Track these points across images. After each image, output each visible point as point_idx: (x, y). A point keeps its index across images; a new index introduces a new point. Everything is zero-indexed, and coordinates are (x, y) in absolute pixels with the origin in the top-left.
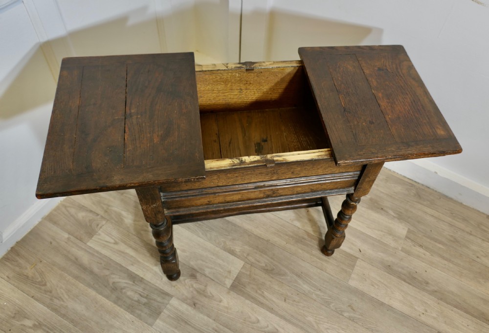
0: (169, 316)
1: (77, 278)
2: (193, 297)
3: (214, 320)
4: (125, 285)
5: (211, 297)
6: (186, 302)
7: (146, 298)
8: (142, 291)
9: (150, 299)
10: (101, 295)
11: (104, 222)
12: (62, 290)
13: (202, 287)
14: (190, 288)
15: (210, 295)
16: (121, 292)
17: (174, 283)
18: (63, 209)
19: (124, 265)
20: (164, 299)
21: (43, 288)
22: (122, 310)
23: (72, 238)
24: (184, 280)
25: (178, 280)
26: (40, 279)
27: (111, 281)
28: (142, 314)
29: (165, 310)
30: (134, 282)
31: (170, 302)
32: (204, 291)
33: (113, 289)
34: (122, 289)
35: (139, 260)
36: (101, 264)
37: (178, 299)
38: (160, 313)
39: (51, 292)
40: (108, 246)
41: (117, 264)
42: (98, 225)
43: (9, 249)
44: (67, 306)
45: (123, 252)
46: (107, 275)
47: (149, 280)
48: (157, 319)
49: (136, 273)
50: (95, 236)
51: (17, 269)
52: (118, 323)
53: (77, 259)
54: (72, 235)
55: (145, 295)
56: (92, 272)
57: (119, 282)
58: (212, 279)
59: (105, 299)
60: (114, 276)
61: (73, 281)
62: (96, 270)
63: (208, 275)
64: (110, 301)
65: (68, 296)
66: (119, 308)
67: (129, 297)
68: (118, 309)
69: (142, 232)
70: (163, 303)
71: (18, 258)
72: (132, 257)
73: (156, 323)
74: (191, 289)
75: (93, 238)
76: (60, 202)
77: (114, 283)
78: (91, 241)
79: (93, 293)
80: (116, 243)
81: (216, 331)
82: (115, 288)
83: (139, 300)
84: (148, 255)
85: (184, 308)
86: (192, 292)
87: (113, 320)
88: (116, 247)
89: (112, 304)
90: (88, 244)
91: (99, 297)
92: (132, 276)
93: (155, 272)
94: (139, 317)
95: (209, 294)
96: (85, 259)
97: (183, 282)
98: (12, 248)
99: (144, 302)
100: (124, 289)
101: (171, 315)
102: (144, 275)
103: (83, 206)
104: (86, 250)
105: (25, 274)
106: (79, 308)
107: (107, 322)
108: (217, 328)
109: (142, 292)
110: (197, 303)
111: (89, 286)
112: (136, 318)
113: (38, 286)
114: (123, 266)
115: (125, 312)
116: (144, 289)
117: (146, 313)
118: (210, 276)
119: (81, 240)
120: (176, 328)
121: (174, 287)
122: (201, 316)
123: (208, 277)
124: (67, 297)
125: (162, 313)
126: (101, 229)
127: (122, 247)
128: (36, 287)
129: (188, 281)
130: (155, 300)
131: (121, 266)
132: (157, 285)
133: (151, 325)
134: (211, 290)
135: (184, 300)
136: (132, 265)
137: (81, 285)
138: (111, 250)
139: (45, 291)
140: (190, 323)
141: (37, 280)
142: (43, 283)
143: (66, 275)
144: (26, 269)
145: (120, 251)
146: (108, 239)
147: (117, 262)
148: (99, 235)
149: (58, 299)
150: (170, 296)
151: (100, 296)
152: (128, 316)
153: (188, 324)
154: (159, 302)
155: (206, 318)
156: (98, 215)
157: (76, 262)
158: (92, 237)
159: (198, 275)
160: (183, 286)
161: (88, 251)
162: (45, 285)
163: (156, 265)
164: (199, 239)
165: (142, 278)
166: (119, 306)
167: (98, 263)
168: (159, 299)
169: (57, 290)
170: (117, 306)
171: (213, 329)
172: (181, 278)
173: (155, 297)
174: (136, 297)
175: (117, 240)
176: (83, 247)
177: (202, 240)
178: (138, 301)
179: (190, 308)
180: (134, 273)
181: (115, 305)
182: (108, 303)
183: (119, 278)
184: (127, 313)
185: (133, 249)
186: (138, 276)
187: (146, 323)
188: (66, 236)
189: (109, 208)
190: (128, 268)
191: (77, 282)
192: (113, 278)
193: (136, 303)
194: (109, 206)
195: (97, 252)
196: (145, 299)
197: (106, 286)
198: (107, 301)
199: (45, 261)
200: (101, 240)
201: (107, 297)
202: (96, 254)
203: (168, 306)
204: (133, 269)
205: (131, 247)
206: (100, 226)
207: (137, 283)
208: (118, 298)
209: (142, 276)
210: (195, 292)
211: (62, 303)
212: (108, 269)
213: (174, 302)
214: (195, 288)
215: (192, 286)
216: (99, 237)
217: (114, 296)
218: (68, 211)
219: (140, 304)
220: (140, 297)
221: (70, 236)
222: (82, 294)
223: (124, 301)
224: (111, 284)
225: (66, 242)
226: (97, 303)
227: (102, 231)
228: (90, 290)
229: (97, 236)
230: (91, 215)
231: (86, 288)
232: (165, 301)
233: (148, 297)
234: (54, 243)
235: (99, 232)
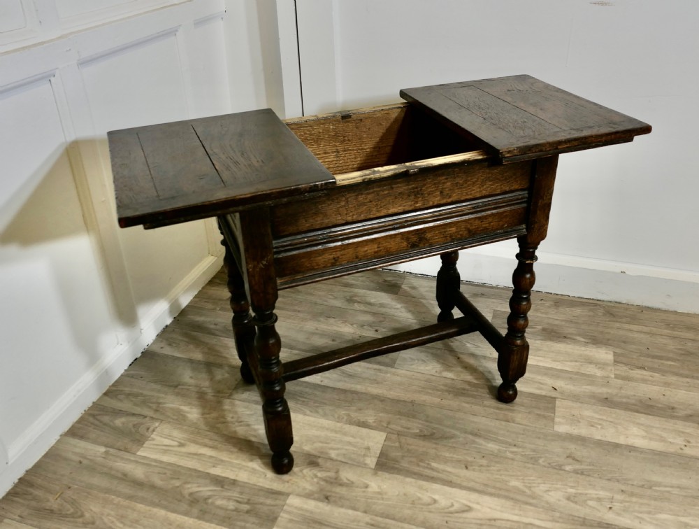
0: (291, 521)
1: (130, 498)
2: (321, 490)
3: (365, 512)
4: (210, 493)
5: (350, 485)
6: (312, 497)
7: (247, 503)
8: (238, 495)
9: (255, 504)
10: (173, 512)
11: (157, 424)
12: (110, 518)
13: (331, 474)
14: (312, 478)
15: (348, 482)
16: (207, 504)
17: (285, 477)
18: (91, 419)
19: (201, 469)
20: (276, 499)
21: (80, 520)
23: (111, 450)
24: (301, 471)
25: (291, 472)
26: (72, 510)
27: (186, 492)
28: (248, 525)
29: (282, 514)
30: (222, 487)
31: (288, 502)
32: (336, 479)
33: (192, 502)
34: (206, 499)
35: (224, 459)
36: (165, 474)
37: (299, 495)
38: (276, 518)
39: (93, 523)
40: (171, 451)
41: (190, 469)
42: (148, 429)
43: (16, 481)
45: (195, 454)
46: (178, 487)
47: (246, 481)
49: (223, 475)
50: (147, 442)
51: (34, 503)
53: (125, 475)
54: (112, 447)
55: (246, 501)
56: (153, 487)
57: (200, 491)
58: (343, 462)
59: (182, 517)
60: (189, 486)
61: (126, 503)
62: (158, 481)
63: (335, 458)
64: (191, 517)
65: (122, 523)
66: (207, 524)
67: (220, 508)
68: (206, 526)
69: (219, 425)
70: (277, 505)
71: (31, 490)
72: (211, 457)
74: (315, 480)
75: (145, 445)
76: (83, 412)
77: (191, 494)
78: (142, 449)
79: (162, 512)
80: (181, 445)
81: (372, 525)
82: (194, 500)
83: (237, 508)
84: (236, 450)
85: (311, 505)
86: (318, 483)
88: (183, 450)
89: (196, 520)
90: (139, 453)
91: (172, 516)
92: (217, 480)
93: (253, 469)
95: (345, 481)
96: (139, 472)
97: (300, 474)
98: (20, 479)
99: (245, 509)
100: (209, 499)
101: (294, 519)
102: (237, 476)
103: (120, 411)
104: (137, 462)
105: (47, 508)
108: (373, 522)
109: (239, 498)
110: (330, 496)
111: (153, 504)
113: (72, 519)
114: (199, 471)
116: (242, 493)
117: (253, 523)
118: (339, 459)
119: (126, 450)
121: (288, 482)
122: (343, 510)
123: (336, 460)
124: (121, 525)
125: (279, 518)
126: (154, 433)
127: (193, 448)
128: (68, 521)
129: (308, 472)
130: (261, 503)
131: (196, 471)
132: (258, 484)
134: (347, 475)
135: (309, 496)
136: (214, 467)
137: (140, 506)
138: (176, 454)
139: (83, 523)
140: (326, 523)
141: (69, 513)
142: (79, 513)
143: (113, 497)
144: (48, 501)
145: (190, 454)
146: (167, 442)
147: (190, 467)
148: (153, 439)
150: (288, 495)
153: (324, 525)
154: (268, 505)
155: (350, 512)
156: (145, 417)
157: (125, 478)
158: (143, 444)
159: (320, 461)
160: (301, 478)
161: (140, 463)
162: (82, 516)
163: (252, 460)
164: (307, 418)
165: (234, 480)
166: (207, 521)
167: (159, 473)
168: (269, 501)
169: (102, 519)
170: (204, 523)
171: (367, 524)
172: (295, 469)
173: (261, 500)
174: (232, 505)
175: (183, 442)
176: (132, 459)
177: (312, 419)
178: (236, 510)
179: (321, 505)
180: (218, 476)
181: (200, 522)
182: (189, 521)
183: (199, 487)
185: (210, 447)
186: (227, 478)
188: (103, 449)
189: (161, 406)
190: (207, 471)
191: (132, 503)
192: (189, 488)
193: (235, 513)
194: (160, 403)
195: (156, 461)
196: (246, 506)
197: (180, 501)
198: (186, 518)
199: (76, 486)
200: (157, 445)
201: (186, 514)
202: (154, 464)
203: (285, 507)
204: (218, 471)
205: (206, 445)
206: (151, 429)
207: (229, 488)
208: (204, 512)
209: (233, 477)
210: (322, 483)
212: (178, 479)
213: (293, 501)
214: (320, 478)
215: (316, 476)
216: (154, 442)
217: (195, 511)
218: (98, 420)
219: (241, 513)
220: (238, 504)
221: (108, 449)
222: (144, 517)
223: (214, 514)
224: (187, 496)
225: (104, 458)
226: (171, 524)
227: (156, 435)
228: (155, 510)
229: (151, 442)
230: (135, 420)
231: (148, 508)
232: (278, 502)
233: (251, 502)
234: (85, 462)
235: (152, 436)
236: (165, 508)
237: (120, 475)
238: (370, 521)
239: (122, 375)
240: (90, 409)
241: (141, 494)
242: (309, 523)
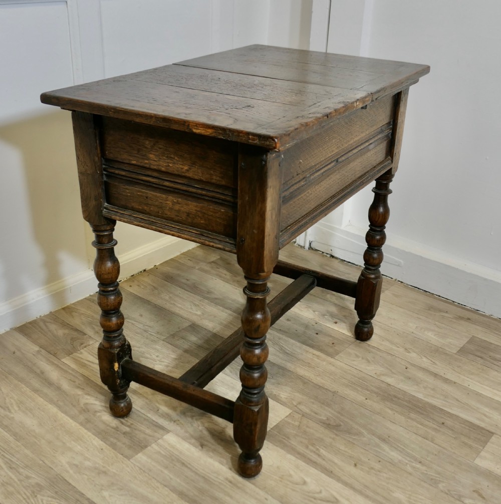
0: (159, 453)
1: (36, 391)
2: (201, 437)
6: (189, 441)
9: (135, 429)
10: (64, 413)
12: (12, 400)
13: (218, 428)
14: (199, 426)
16: (94, 415)
18: (41, 324)
20: (156, 432)
22: (89, 434)
23: (43, 351)
24: (192, 416)
27: (83, 402)
28: (119, 444)
29: (154, 445)
31: (165, 437)
32: (220, 433)
33: (84, 410)
34: (96, 412)
36: (74, 382)
37: (178, 435)
38: (146, 447)
40: (90, 366)
42: (82, 344)
44: (13, 418)
46: (79, 395)
48: (139, 452)
50: (74, 354)
52: (79, 447)
53: (42, 373)
54: (45, 349)
55: (129, 424)
56: (59, 389)
57: (95, 404)
59: (69, 419)
60: (89, 397)
61: (30, 393)
62: (65, 387)
64: (75, 422)
65: (19, 407)
66: (86, 431)
67: (104, 423)
68: (83, 431)
70: (153, 436)
73: (137, 456)
74: (201, 428)
75: (71, 356)
76: (39, 317)
77: (86, 404)
78: (67, 357)
79: (54, 410)
81: (230, 482)
82: (86, 410)
83: (117, 427)
85: (184, 447)
86: (201, 431)
87: (73, 442)
89: (78, 425)
90: (63, 360)
91: (61, 415)
94: (113, 446)
95: (228, 437)
96: (54, 374)
97: (190, 418)
99: (124, 430)
100: (99, 412)
101: (162, 452)
103: (68, 324)
104: (57, 366)
106: (30, 422)
107: (64, 443)
108: (232, 479)
110: (205, 445)
111: (51, 401)
112: (109, 447)
115: (94, 437)
117: (124, 444)
119: (55, 355)
120: (166, 468)
122: (210, 460)
124: (17, 409)
125: (149, 448)
126: (85, 349)
129: (198, 419)
130: (140, 431)
133: (128, 458)
135: (187, 438)
137: (40, 400)
140: (189, 466)
143: (24, 386)
148: (81, 353)
149: (4, 409)
150: (168, 431)
151: (63, 415)
152: (97, 442)
153: (187, 467)
154: (145, 434)
156: (85, 334)
158: (71, 354)
160: (189, 423)
161: (60, 367)
166: (87, 429)
167: (70, 380)
168: (148, 431)
169: (5, 399)
170: (83, 429)
171: (227, 479)
173: (143, 428)
176: (56, 362)
178: (116, 429)
179: (193, 449)
181: (81, 427)
182: (72, 424)
183: (96, 400)
184: (97, 438)
187: (122, 455)
188: (37, 348)
191: (36, 395)
192: (87, 399)
193: (113, 430)
195: (73, 370)
197: (74, 406)
198: (71, 421)
201: (72, 418)
202: (71, 372)
203: (160, 441)
206: (83, 346)
208: (88, 421)
211: (8, 413)
212: (83, 389)
213: (170, 438)
216: (80, 356)
217: (82, 418)
218: (46, 326)
219: (119, 432)
220: (120, 424)
221: (41, 349)
222: (39, 408)
223: (96, 425)
224: (82, 405)
225: (33, 355)
226: (55, 421)
227: (86, 351)
228: (50, 406)
229: (78, 355)
230: (75, 334)
231: (46, 403)
232: (156, 435)
233: (132, 426)
234: (18, 353)
235: (82, 351)
236: (59, 407)
237: (38, 371)
238: (230, 478)
239: (85, 298)
240: (45, 316)
241: (46, 390)
242: (173, 460)
